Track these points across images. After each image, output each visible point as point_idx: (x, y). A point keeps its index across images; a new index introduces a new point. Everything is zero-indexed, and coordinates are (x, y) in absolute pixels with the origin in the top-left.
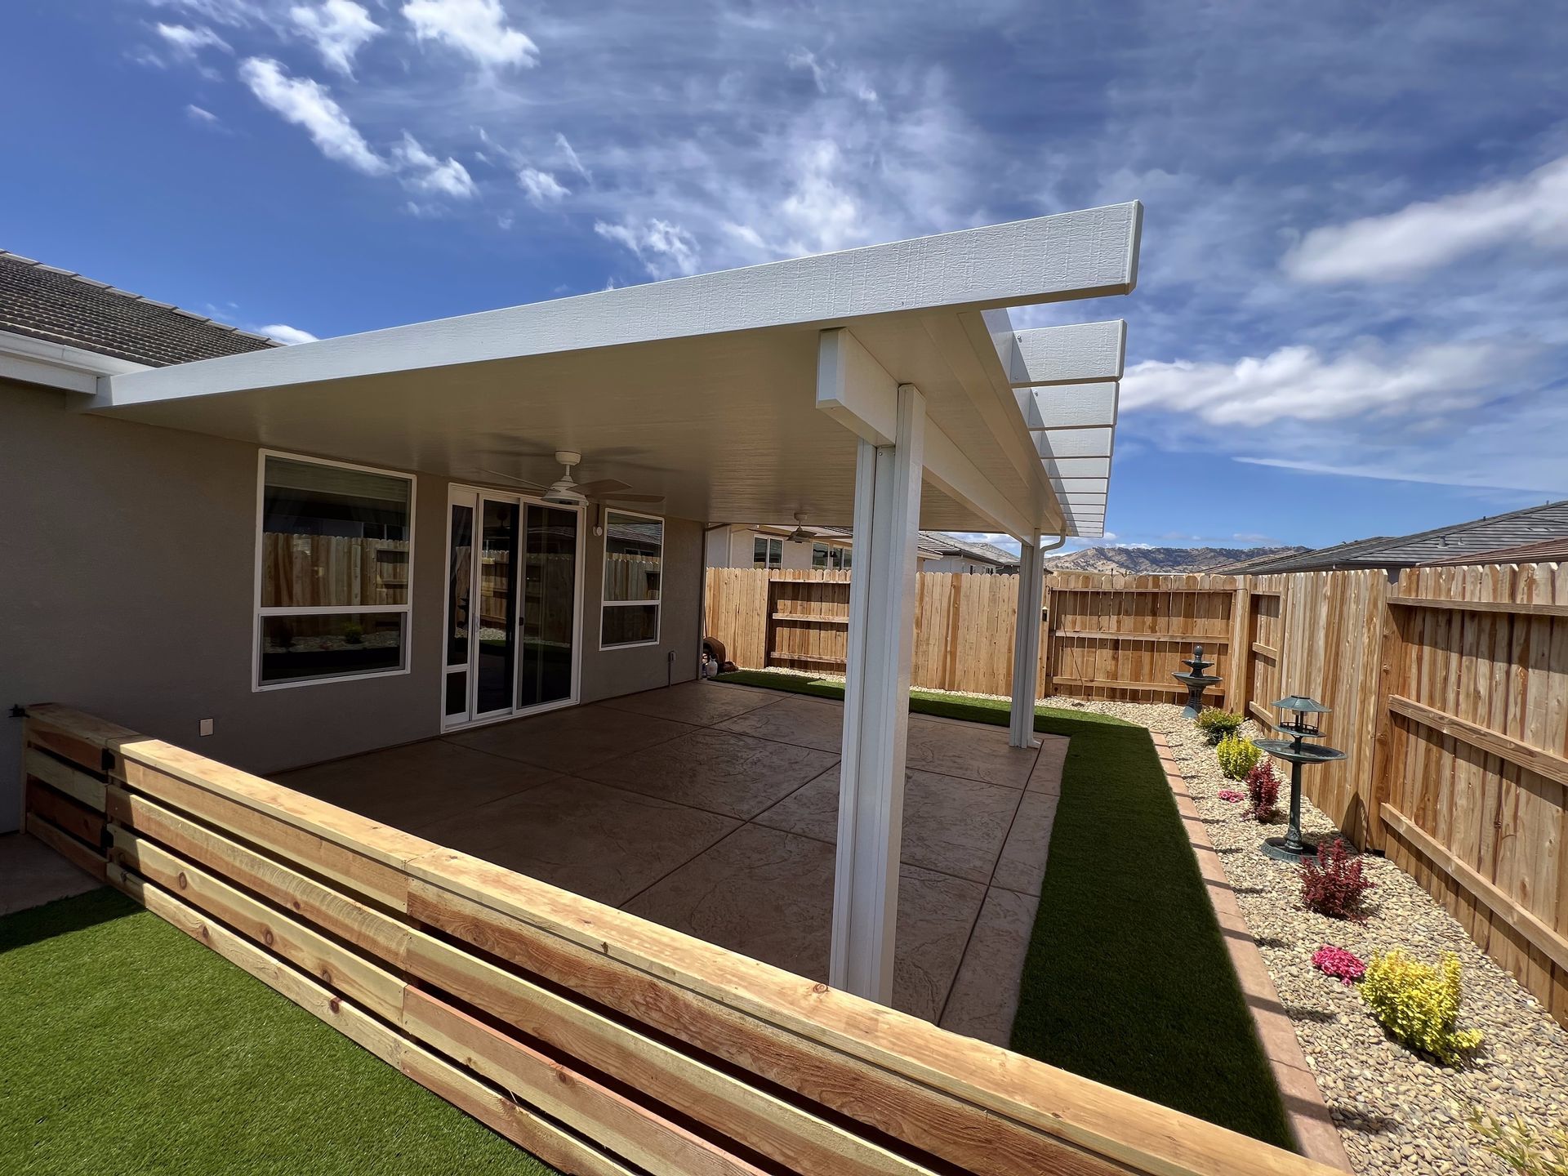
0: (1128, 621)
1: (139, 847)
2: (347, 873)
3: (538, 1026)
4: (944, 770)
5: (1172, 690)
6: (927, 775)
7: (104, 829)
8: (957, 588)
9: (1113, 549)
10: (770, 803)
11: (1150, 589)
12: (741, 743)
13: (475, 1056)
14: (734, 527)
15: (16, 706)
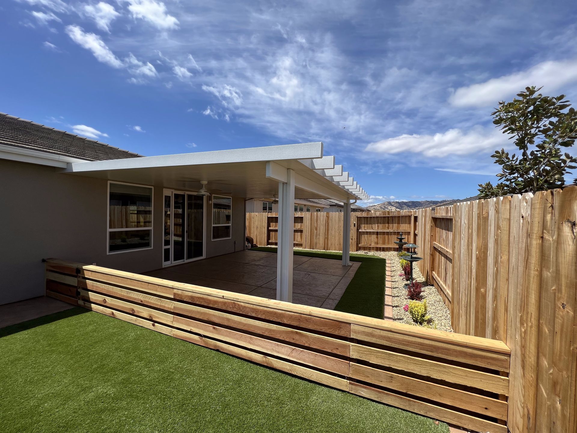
0: (381, 226)
1: (89, 294)
2: (156, 291)
3: (207, 318)
4: (320, 272)
5: (394, 247)
6: (314, 274)
7: (77, 291)
8: (328, 217)
9: (394, 202)
10: (266, 282)
11: (387, 215)
12: (258, 267)
13: (192, 328)
14: (255, 199)
15: (43, 259)
